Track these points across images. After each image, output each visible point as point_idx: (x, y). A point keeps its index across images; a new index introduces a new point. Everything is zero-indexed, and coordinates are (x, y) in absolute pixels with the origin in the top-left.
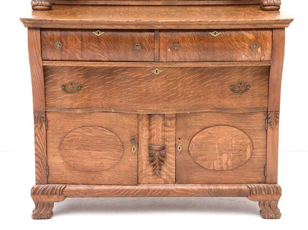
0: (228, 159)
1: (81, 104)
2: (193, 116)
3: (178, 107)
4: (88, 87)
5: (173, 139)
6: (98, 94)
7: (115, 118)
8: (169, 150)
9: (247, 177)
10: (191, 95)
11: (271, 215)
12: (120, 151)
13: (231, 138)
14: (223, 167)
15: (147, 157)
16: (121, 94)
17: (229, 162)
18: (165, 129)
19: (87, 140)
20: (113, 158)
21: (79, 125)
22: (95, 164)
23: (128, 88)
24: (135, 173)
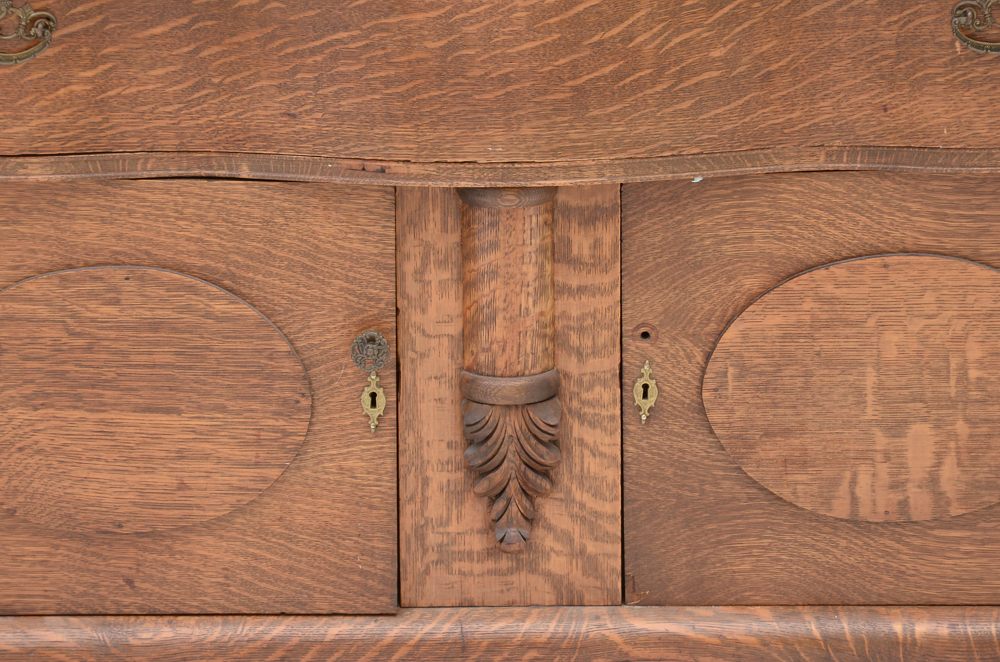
0: (939, 457)
1: (51, 127)
2: (725, 197)
3: (636, 144)
4: (90, 23)
5: (606, 336)
6: (152, 67)
7: (257, 212)
8: (583, 403)
10: (715, 74)
12: (288, 409)
13: (959, 326)
14: (911, 501)
15: (450, 445)
16: (295, 71)
17: (949, 472)
18: (559, 279)
19: (89, 349)
20: (250, 454)
21: (41, 256)
22: (141, 492)
23: (335, 30)
24: (383, 544)
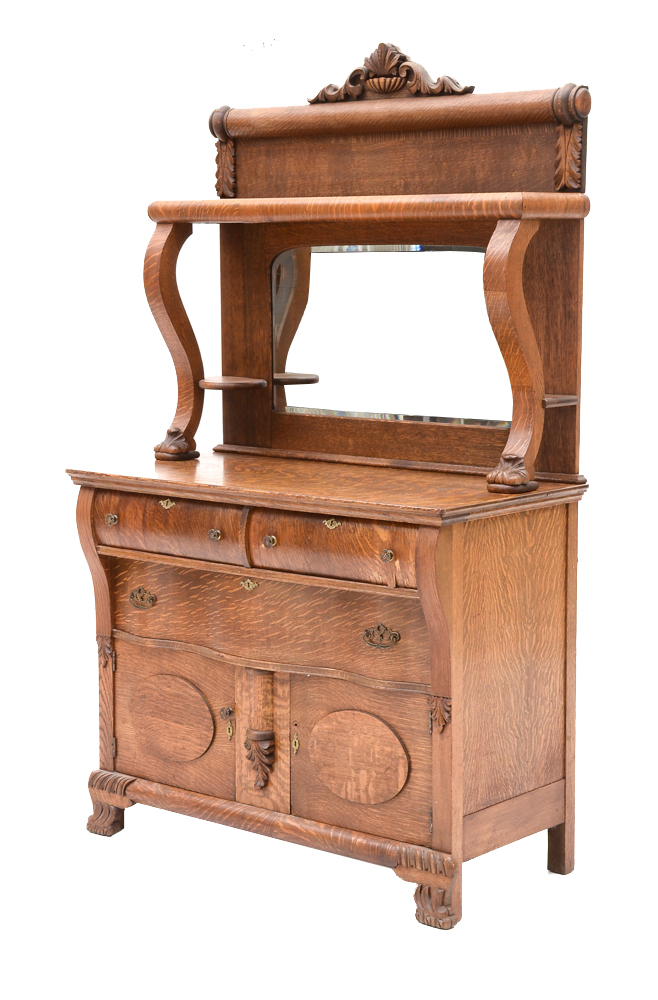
0: (368, 783)
1: (155, 630)
2: (316, 683)
4: (166, 600)
6: (180, 616)
8: (281, 744)
9: (402, 827)
10: (308, 640)
11: (428, 919)
13: (373, 739)
14: (361, 796)
16: (209, 621)
17: (371, 788)
19: (164, 700)
21: (156, 670)
22: (175, 748)
23: (216, 610)
24: (232, 778)
